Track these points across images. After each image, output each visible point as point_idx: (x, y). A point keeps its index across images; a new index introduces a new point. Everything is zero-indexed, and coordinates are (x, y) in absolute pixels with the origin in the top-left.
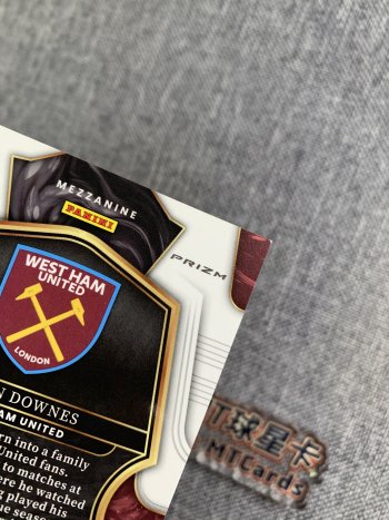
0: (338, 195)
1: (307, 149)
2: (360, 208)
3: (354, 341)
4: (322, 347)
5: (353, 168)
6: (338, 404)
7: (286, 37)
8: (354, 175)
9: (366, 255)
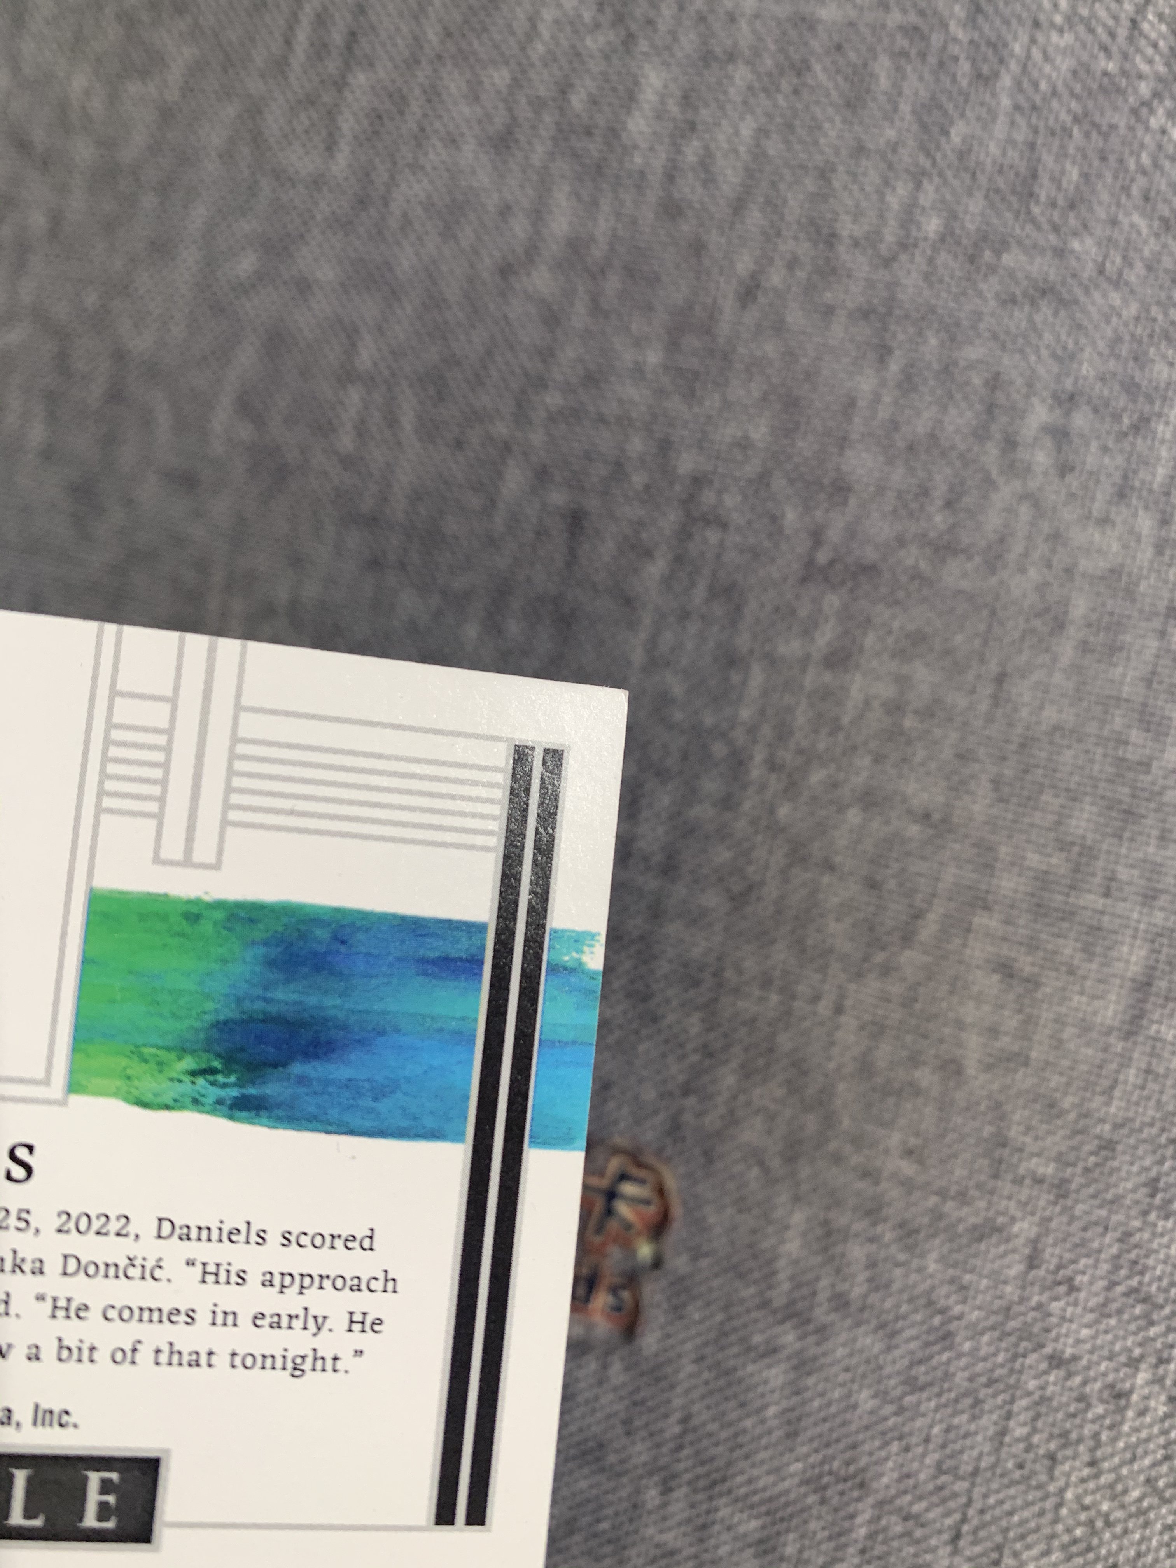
0: (684, 615)
1: (592, 504)
2: (743, 641)
3: (774, 998)
4: (694, 1024)
5: (713, 536)
6: (755, 1172)
7: (505, 211)
8: (718, 556)
9: (773, 766)
